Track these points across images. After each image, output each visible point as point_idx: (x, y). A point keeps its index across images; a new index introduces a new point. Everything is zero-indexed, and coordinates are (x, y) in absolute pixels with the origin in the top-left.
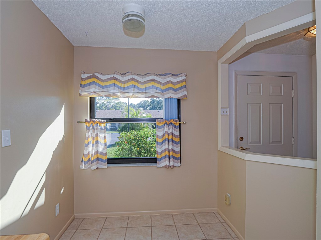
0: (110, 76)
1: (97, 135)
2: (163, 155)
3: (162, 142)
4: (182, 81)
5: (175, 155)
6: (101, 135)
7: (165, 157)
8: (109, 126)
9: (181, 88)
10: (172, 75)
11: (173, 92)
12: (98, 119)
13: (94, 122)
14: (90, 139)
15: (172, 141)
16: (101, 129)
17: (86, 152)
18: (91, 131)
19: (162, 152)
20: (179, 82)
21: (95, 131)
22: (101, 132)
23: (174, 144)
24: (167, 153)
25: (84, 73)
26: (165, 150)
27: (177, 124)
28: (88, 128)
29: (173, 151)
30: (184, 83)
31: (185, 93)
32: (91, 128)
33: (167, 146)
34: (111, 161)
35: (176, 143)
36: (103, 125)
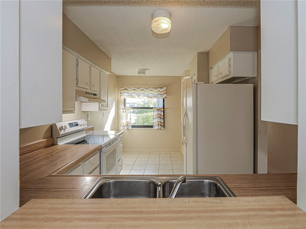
0: (133, 89)
1: (127, 114)
2: (156, 124)
3: (156, 118)
4: (164, 91)
5: (161, 124)
6: (129, 115)
7: (157, 125)
8: (132, 110)
9: (164, 94)
10: (160, 88)
11: (160, 95)
12: (127, 107)
13: (126, 109)
14: (124, 116)
15: (160, 117)
16: (129, 112)
17: (122, 122)
18: (125, 113)
19: (155, 123)
20: (163, 91)
21: (126, 113)
22: (129, 113)
23: (161, 119)
24: (157, 123)
25: (122, 88)
26: (157, 122)
27: (162, 110)
28: (123, 112)
29: (160, 122)
30: (165, 92)
31: (166, 96)
32: (125, 111)
33: (157, 119)
34: (133, 127)
35: (162, 119)
36: (129, 110)
